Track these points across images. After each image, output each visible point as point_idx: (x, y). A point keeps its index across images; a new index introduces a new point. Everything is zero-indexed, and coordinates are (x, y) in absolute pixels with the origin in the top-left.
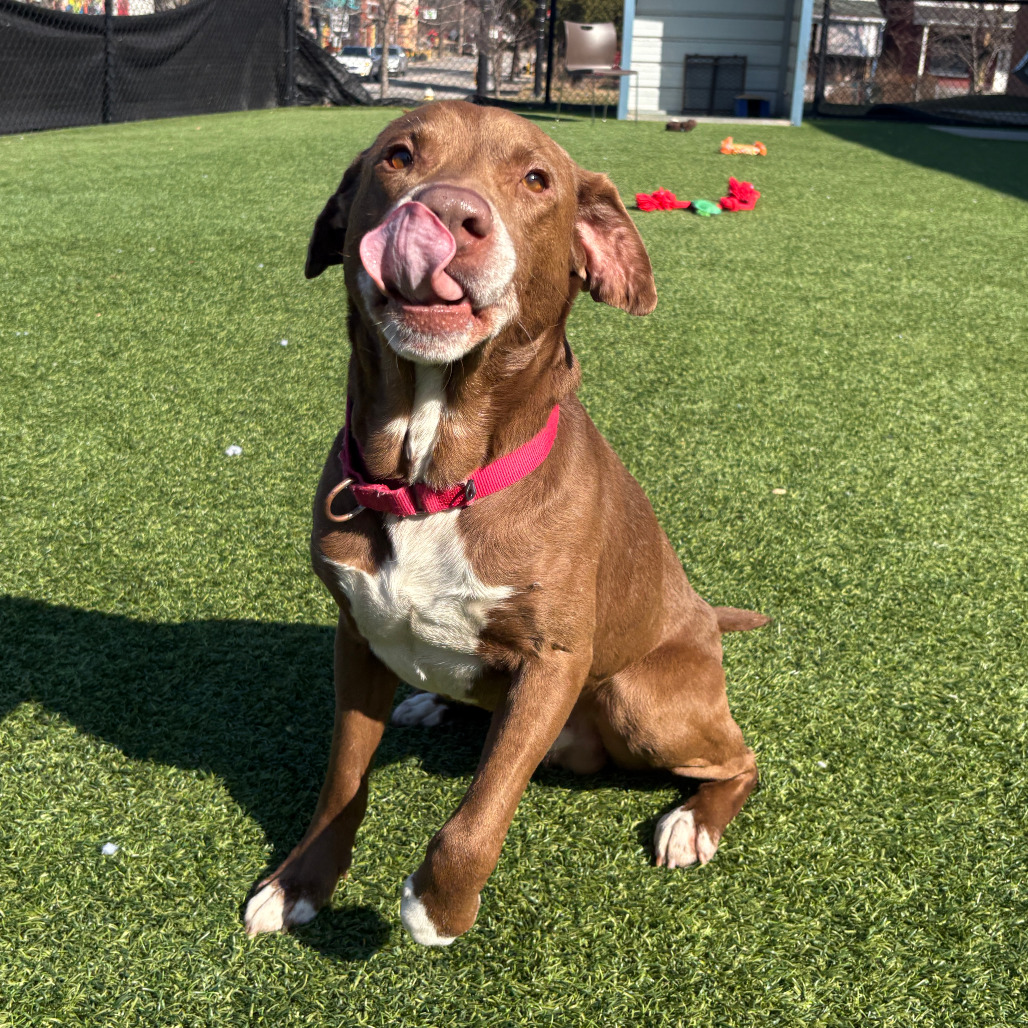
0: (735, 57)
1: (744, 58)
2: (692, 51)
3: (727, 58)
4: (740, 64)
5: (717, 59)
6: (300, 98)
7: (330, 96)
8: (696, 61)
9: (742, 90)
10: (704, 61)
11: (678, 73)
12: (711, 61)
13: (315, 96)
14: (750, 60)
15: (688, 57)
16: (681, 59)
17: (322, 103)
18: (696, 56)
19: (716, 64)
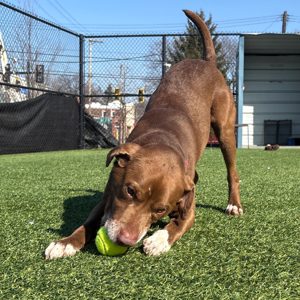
0: (287, 120)
1: (291, 121)
2: (267, 119)
3: (283, 121)
4: (289, 124)
5: (278, 122)
6: (86, 146)
7: (101, 144)
8: (269, 123)
9: (291, 135)
10: (273, 123)
11: (261, 128)
12: (276, 123)
13: (93, 144)
15: (265, 121)
16: (262, 122)
17: (97, 147)
18: (269, 121)
19: (278, 124)
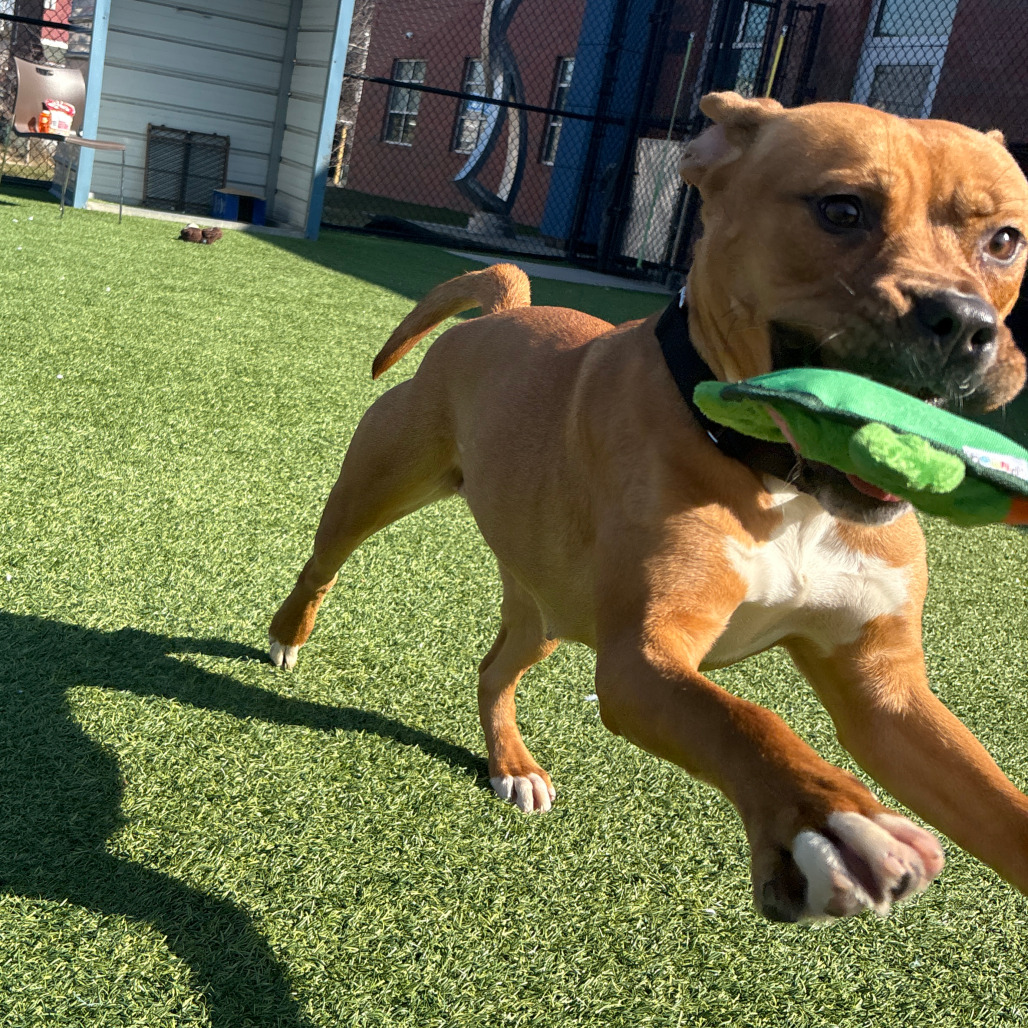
0: (215, 136)
1: (227, 139)
2: (158, 122)
3: (204, 135)
4: (220, 147)
5: (190, 135)
8: (163, 134)
9: (223, 181)
10: (173, 135)
11: (138, 147)
12: (183, 137)
14: (234, 144)
15: (152, 128)
16: (143, 129)
18: (163, 128)
19: (189, 142)
